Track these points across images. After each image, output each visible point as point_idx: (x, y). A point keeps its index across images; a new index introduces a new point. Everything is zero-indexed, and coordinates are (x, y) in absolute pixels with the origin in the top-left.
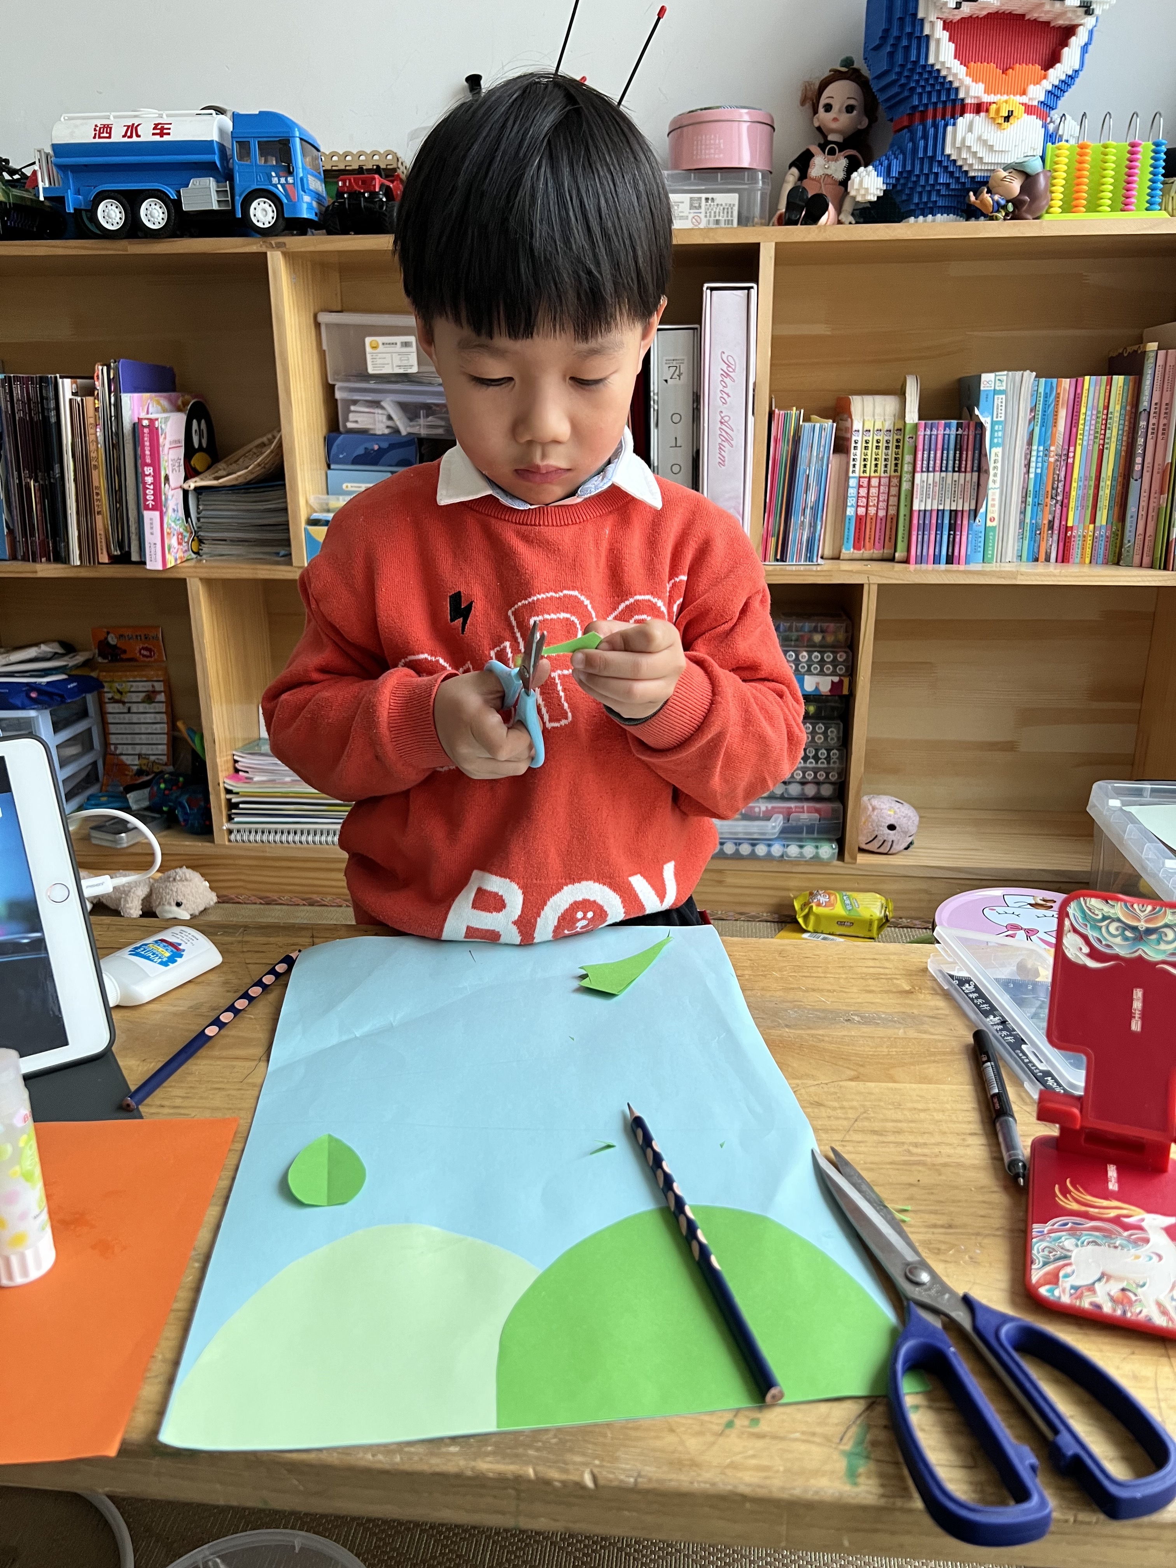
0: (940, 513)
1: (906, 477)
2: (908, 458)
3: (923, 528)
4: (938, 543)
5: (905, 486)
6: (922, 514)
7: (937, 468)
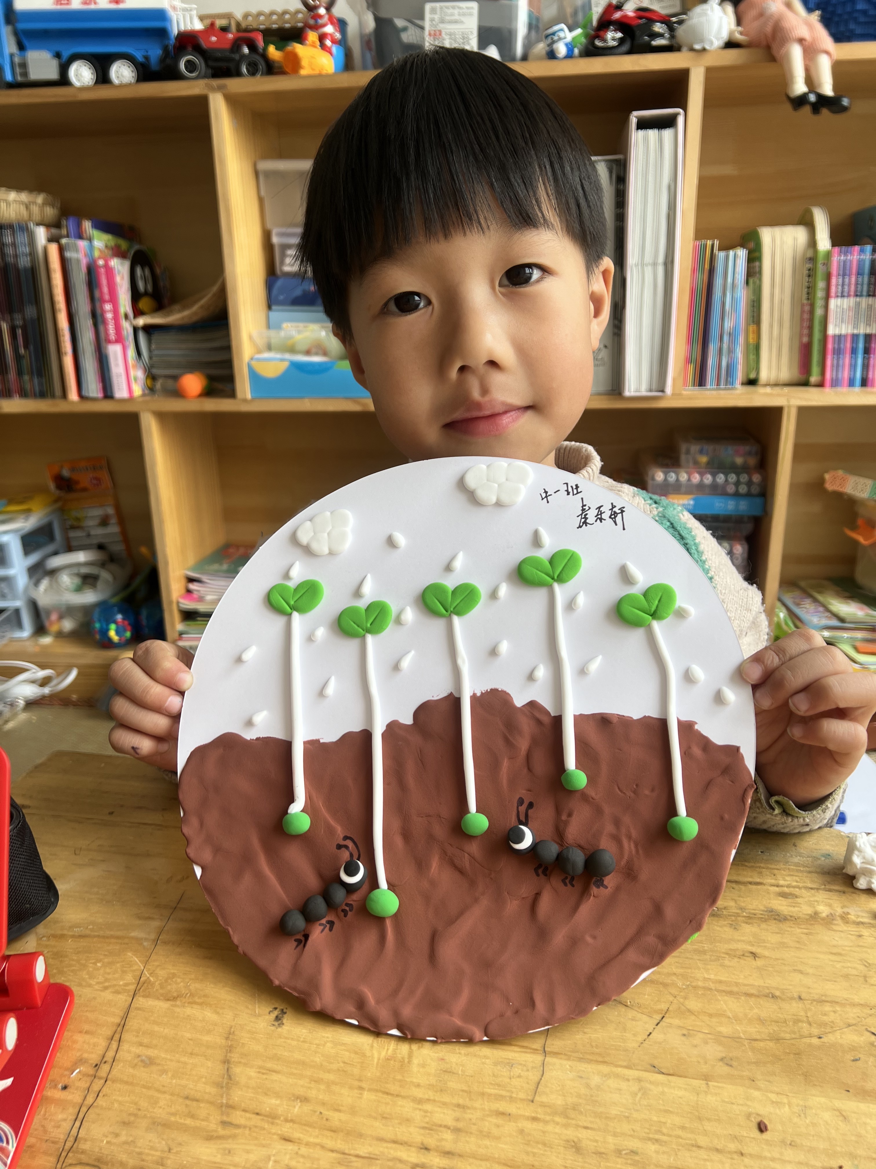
0: (855, 337)
1: (819, 304)
2: (821, 284)
3: (838, 352)
4: (853, 367)
5: (819, 312)
6: (837, 339)
7: (852, 293)
